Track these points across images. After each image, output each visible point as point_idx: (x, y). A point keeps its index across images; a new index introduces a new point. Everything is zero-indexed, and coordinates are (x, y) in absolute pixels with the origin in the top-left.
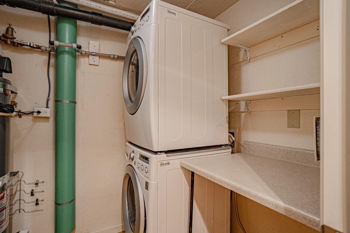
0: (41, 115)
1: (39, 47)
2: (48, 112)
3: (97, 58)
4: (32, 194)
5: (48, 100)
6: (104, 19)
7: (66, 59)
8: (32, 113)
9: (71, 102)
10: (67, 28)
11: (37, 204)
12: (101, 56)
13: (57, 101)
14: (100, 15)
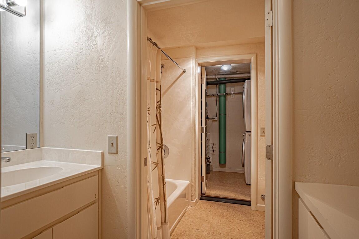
0: (215, 119)
1: (214, 95)
2: (217, 118)
3: (234, 95)
4: (212, 148)
5: (217, 114)
6: (235, 81)
7: (222, 98)
8: (212, 119)
9: (224, 114)
10: (222, 86)
11: (214, 151)
12: (235, 94)
13: (220, 114)
14: (233, 79)
